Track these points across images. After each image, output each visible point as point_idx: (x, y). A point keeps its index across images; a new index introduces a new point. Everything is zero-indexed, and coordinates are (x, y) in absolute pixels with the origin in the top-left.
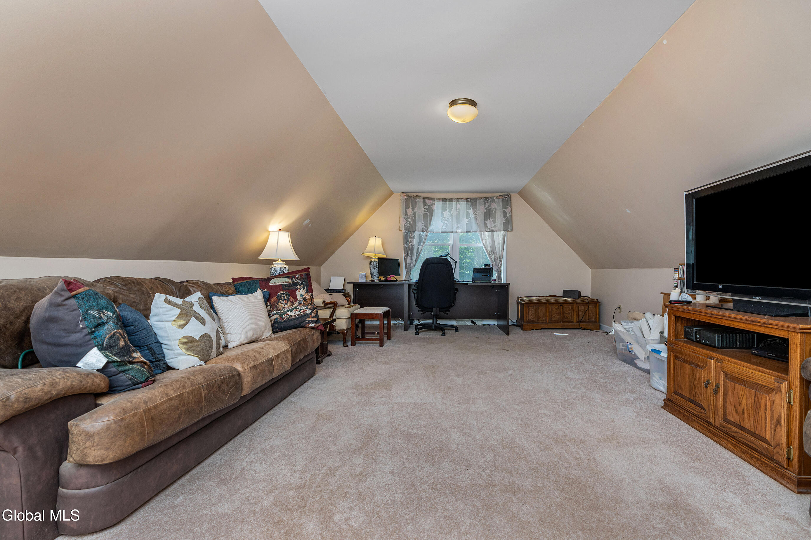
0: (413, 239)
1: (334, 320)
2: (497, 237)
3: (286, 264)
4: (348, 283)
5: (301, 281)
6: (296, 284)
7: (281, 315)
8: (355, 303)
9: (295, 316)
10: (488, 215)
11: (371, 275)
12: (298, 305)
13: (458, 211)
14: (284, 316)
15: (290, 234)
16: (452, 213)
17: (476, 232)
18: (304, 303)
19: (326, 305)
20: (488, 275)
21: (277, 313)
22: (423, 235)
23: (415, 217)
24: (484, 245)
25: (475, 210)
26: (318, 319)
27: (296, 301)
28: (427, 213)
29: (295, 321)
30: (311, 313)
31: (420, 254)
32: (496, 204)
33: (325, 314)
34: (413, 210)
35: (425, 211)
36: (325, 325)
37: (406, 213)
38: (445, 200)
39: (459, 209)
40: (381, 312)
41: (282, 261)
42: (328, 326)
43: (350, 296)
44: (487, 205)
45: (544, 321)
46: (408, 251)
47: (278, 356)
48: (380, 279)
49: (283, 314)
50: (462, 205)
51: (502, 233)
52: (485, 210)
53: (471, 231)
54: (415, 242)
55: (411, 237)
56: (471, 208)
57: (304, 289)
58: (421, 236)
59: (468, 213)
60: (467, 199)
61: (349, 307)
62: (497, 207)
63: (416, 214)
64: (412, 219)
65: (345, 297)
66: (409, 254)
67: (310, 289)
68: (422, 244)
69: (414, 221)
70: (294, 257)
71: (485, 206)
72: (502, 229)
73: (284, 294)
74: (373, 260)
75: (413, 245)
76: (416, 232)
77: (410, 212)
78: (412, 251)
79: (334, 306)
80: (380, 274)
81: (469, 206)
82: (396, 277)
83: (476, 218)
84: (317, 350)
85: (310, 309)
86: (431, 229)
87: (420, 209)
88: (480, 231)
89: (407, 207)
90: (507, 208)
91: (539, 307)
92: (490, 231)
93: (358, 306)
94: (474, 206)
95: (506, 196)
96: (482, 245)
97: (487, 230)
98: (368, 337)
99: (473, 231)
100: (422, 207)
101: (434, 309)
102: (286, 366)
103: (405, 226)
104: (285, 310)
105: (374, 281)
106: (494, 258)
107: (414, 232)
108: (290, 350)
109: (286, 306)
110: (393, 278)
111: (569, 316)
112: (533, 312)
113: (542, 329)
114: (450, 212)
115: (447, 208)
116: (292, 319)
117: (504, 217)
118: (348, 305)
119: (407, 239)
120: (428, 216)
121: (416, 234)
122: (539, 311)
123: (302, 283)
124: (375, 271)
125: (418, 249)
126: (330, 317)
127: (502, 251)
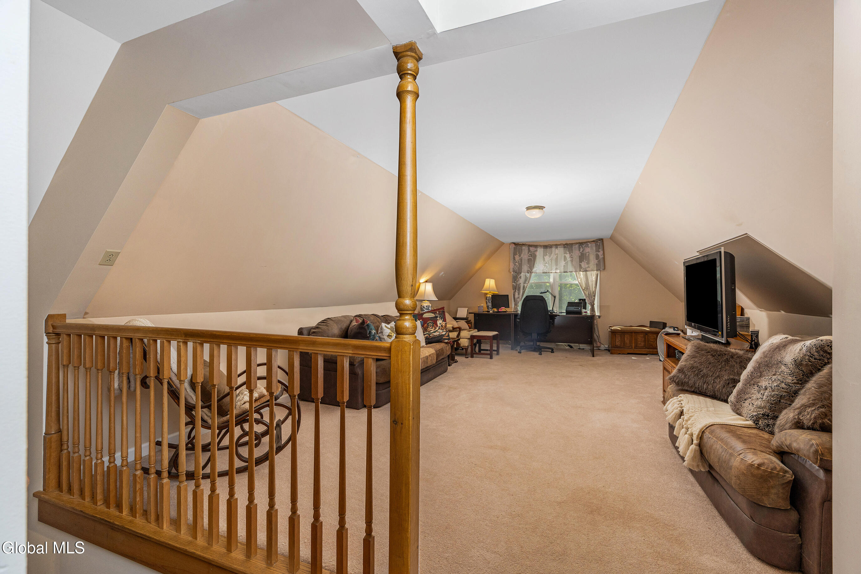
0: (520, 279)
1: (459, 340)
2: (591, 276)
3: (429, 303)
4: (469, 313)
5: (440, 315)
6: (437, 317)
7: (429, 335)
8: (475, 328)
9: (437, 335)
10: (582, 257)
11: (487, 307)
12: (438, 329)
13: (557, 255)
14: (431, 335)
15: (432, 284)
16: (551, 257)
17: (572, 272)
18: (441, 328)
19: (454, 329)
20: (579, 308)
21: (427, 334)
22: (528, 275)
23: (521, 261)
24: (579, 282)
25: (571, 254)
26: (449, 338)
27: (437, 327)
28: (531, 258)
29: (437, 338)
30: (445, 334)
31: (525, 290)
32: (589, 249)
33: (453, 335)
34: (520, 256)
35: (529, 256)
36: (454, 342)
37: (514, 259)
38: (546, 247)
39: (557, 254)
40: (491, 335)
41: (427, 301)
42: (455, 343)
43: (471, 323)
44: (581, 250)
45: (630, 347)
46: (516, 288)
47: (430, 355)
48: (494, 310)
49: (430, 334)
50: (560, 251)
51: (595, 273)
52: (580, 254)
53: (568, 271)
54: (521, 281)
55: (518, 277)
56: (568, 253)
57: (441, 320)
58: (527, 277)
59: (565, 257)
60: (564, 245)
61: (469, 331)
62: (590, 250)
63: (522, 259)
64: (519, 264)
65: (467, 324)
66: (517, 291)
67: (444, 320)
68: (527, 282)
69: (521, 265)
70: (434, 298)
71: (579, 251)
72: (595, 269)
73: (430, 322)
74: (488, 296)
75: (520, 284)
76: (522, 273)
77: (517, 258)
78: (519, 288)
79: (460, 329)
80: (493, 307)
81: (566, 250)
82: (506, 309)
83: (572, 261)
84: (448, 356)
85: (445, 332)
86: (535, 271)
87: (525, 255)
88: (576, 271)
89: (515, 254)
90: (599, 252)
91: (625, 335)
92: (584, 271)
93: (476, 330)
94: (571, 251)
95: (599, 242)
96: (578, 283)
97: (582, 270)
98: (482, 352)
99: (569, 272)
100: (527, 254)
101: (533, 334)
102: (433, 361)
103: (513, 268)
104: (431, 332)
105: (489, 311)
106: (588, 294)
107: (521, 273)
108: (435, 353)
109: (432, 329)
110: (503, 309)
111: (654, 344)
112: (620, 339)
113: (628, 354)
114: (550, 256)
115: (547, 254)
116: (435, 337)
117: (597, 259)
118: (469, 329)
119: (515, 278)
120: (532, 261)
121: (522, 275)
122: (626, 339)
123: (440, 317)
124: (490, 304)
125: (524, 287)
126: (457, 337)
127: (596, 287)
